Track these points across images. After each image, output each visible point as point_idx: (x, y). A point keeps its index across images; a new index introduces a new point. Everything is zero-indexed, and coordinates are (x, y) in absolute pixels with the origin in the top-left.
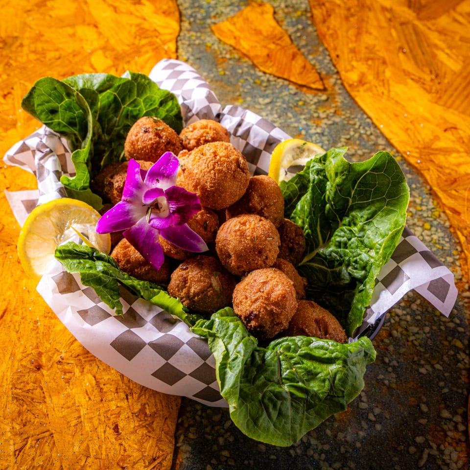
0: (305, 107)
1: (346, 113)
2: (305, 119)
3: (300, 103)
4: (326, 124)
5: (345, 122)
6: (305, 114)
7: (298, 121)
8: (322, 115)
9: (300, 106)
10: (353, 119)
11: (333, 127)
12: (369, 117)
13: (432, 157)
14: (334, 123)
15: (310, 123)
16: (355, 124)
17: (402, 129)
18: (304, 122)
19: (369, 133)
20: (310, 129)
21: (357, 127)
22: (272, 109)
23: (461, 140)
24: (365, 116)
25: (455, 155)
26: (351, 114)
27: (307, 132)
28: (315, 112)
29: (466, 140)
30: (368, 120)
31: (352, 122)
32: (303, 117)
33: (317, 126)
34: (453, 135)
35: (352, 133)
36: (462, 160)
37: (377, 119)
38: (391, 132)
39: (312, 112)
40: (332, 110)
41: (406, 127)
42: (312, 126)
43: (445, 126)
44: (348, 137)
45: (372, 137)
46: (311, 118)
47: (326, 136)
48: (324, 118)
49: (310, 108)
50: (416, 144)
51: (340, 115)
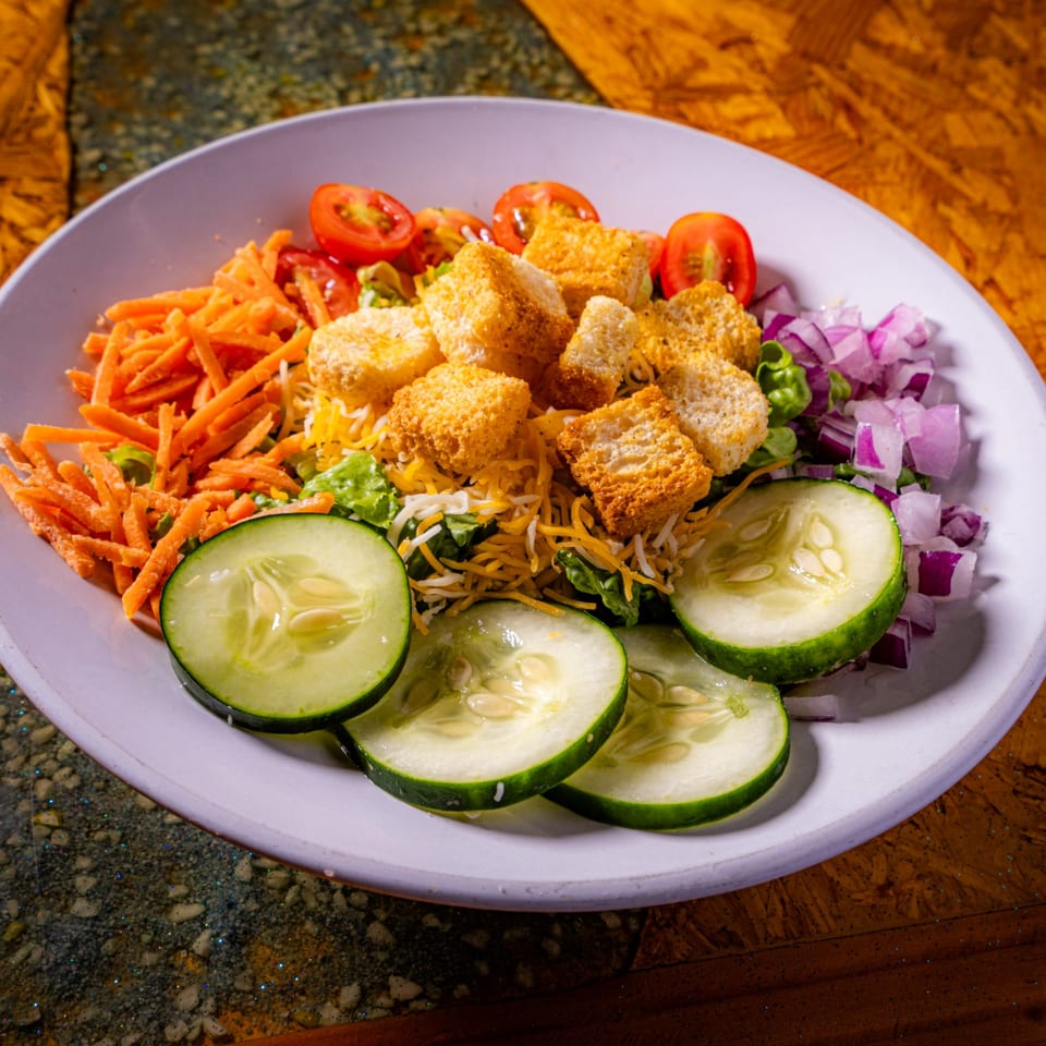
0: (387, 12)
1: (487, 18)
2: (385, 38)
4: (433, 46)
5: (482, 40)
6: (385, 26)
7: (366, 42)
8: (427, 25)
9: (377, 10)
10: (503, 32)
11: (450, 51)
12: (541, 26)
13: (683, 107)
14: (455, 44)
15: (394, 46)
16: (505, 43)
17: (617, 49)
18: (379, 44)
19: (536, 60)
20: (393, 59)
21: (509, 48)
22: (306, 18)
23: (757, 65)
24: (532, 24)
25: (739, 99)
26: (501, 19)
27: (383, 64)
28: (412, 20)
29: (770, 66)
30: (539, 34)
31: (498, 39)
32: (380, 32)
33: (412, 51)
34: (741, 55)
35: (495, 62)
36: (752, 110)
37: (560, 30)
38: (592, 56)
39: (403, 21)
40: (454, 15)
41: (629, 44)
42: (400, 52)
43: (723, 38)
44: (483, 71)
45: (545, 70)
46: (401, 33)
47: (429, 72)
48: (430, 34)
49: (400, 11)
50: (649, 80)
51: (470, 25)
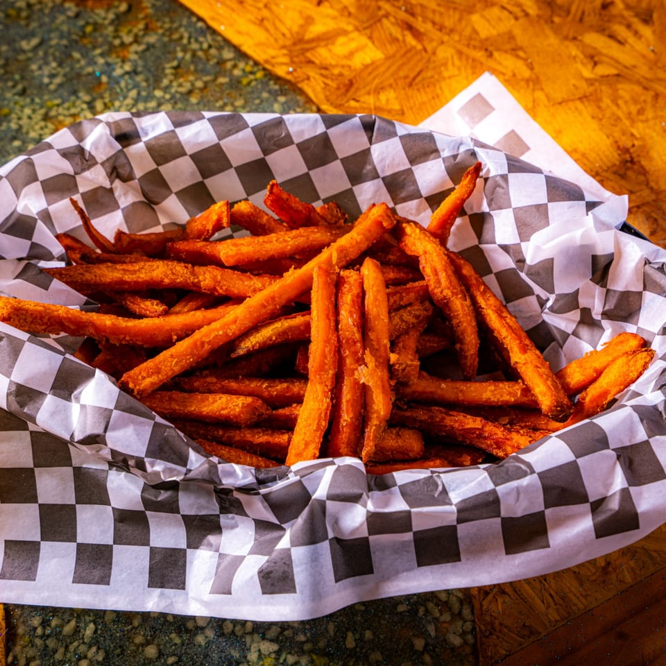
0: (97, 34)
1: (164, 22)
2: (102, 55)
3: (89, 29)
4: (136, 53)
5: (166, 39)
6: (100, 46)
7: (92, 62)
8: (128, 39)
9: (90, 34)
10: (177, 29)
11: (148, 54)
12: (200, 19)
13: (309, 56)
14: (150, 47)
15: (110, 60)
16: (181, 38)
17: (253, 23)
18: (101, 61)
19: (205, 46)
20: (114, 70)
21: (185, 41)
22: (46, 55)
23: (345, 12)
24: (194, 19)
25: (341, 41)
26: (172, 22)
27: (110, 77)
28: (116, 37)
29: (352, 11)
30: (200, 24)
31: (176, 36)
32: (98, 51)
33: (124, 61)
34: (331, 8)
35: (180, 55)
37: (213, 19)
38: (239, 33)
39: (110, 39)
40: (141, 26)
41: (260, 18)
42: (116, 63)
44: (175, 64)
45: (213, 52)
46: (111, 49)
47: (141, 73)
48: (131, 44)
49: (105, 32)
50: (281, 42)
51: (154, 30)
